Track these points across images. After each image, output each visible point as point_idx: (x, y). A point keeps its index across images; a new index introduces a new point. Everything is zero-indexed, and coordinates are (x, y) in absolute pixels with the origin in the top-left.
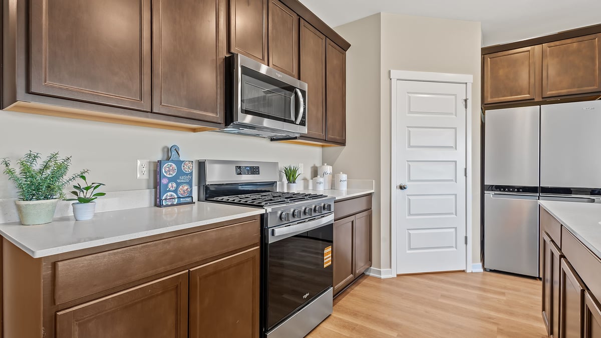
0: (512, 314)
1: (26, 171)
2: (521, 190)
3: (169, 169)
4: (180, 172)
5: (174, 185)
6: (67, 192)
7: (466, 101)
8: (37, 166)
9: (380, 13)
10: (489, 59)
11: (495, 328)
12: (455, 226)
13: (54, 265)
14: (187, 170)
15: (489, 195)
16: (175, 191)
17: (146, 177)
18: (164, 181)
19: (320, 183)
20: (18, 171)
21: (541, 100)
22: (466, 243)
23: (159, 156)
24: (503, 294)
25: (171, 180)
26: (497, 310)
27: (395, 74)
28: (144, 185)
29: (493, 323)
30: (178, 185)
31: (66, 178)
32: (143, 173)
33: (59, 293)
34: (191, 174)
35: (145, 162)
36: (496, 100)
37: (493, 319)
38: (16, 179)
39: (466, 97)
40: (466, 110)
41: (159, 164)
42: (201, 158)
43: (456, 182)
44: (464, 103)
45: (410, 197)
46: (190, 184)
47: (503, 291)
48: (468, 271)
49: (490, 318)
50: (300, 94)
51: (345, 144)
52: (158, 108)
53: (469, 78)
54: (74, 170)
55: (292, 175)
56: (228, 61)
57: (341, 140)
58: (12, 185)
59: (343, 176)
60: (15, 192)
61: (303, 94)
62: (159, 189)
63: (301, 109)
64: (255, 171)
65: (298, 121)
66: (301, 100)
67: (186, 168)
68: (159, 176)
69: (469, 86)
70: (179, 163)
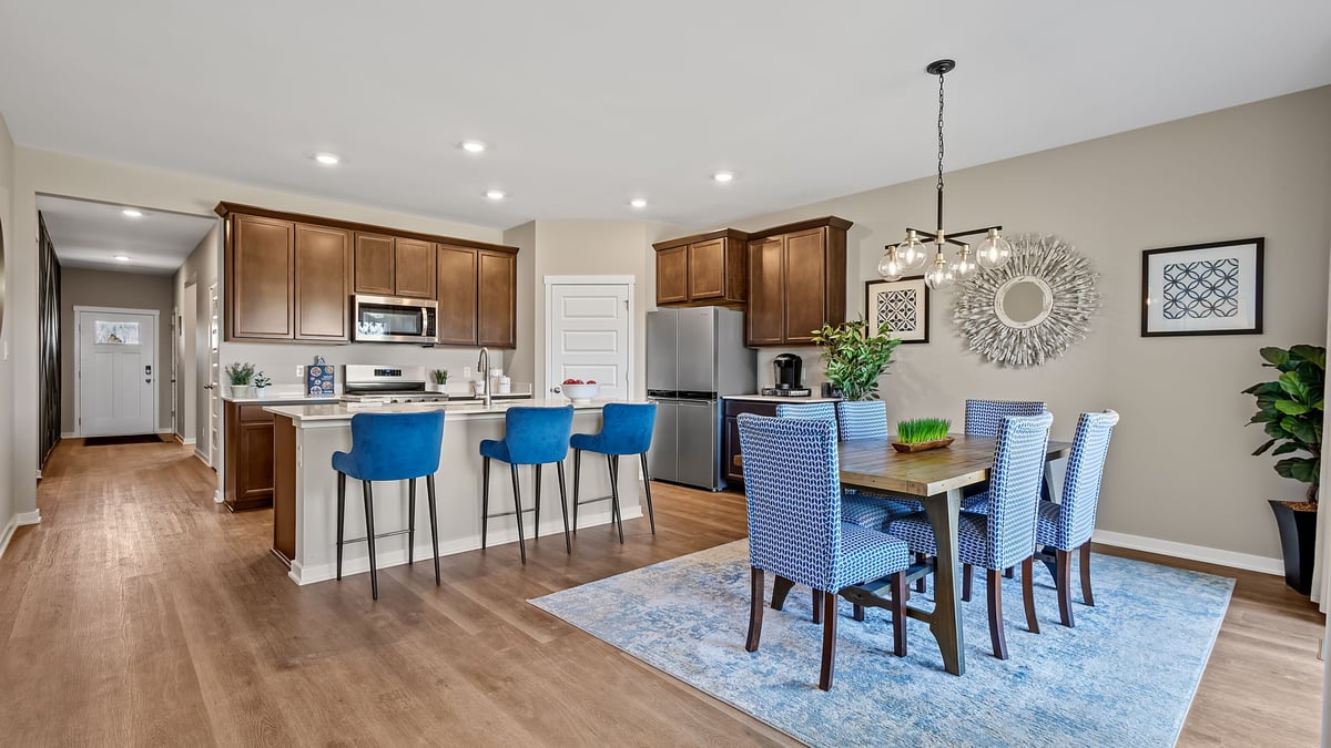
1: (234, 371)
3: (316, 372)
4: (324, 373)
5: (320, 381)
6: (253, 383)
7: (627, 302)
8: (240, 369)
9: (534, 221)
13: (240, 407)
14: (330, 372)
16: (320, 386)
17: (302, 375)
18: (312, 379)
20: (231, 371)
23: (311, 363)
25: (316, 378)
28: (302, 381)
30: (323, 381)
31: (253, 375)
32: (300, 372)
33: (242, 418)
34: (333, 374)
35: (302, 367)
36: (669, 299)
38: (231, 376)
40: (629, 312)
41: (310, 368)
42: (344, 364)
46: (332, 381)
50: (424, 312)
51: (514, 348)
52: (298, 337)
53: (630, 279)
54: (256, 371)
55: (440, 378)
56: (352, 299)
57: (508, 344)
58: (229, 377)
59: (507, 380)
60: (230, 381)
61: (431, 311)
62: (309, 384)
63: (425, 323)
64: (396, 373)
65: (424, 333)
66: (425, 316)
67: (328, 371)
68: (310, 375)
69: (632, 287)
70: (323, 368)
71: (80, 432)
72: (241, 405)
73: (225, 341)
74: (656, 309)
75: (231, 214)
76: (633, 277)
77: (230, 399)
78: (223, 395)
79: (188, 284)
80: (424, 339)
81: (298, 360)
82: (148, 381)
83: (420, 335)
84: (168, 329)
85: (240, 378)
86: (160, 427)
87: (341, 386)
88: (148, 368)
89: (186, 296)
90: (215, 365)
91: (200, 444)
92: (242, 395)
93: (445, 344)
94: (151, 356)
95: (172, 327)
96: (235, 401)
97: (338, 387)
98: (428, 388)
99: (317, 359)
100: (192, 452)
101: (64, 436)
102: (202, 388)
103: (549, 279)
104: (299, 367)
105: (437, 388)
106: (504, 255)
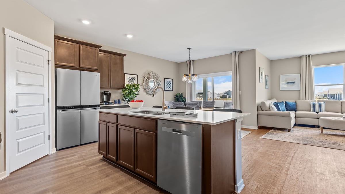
0: (84, 159)
2: (74, 108)
7: (48, 61)
10: (57, 42)
11: (85, 166)
12: (43, 131)
15: (59, 112)
21: (79, 68)
22: (49, 139)
24: (74, 155)
26: (79, 161)
29: (82, 165)
37: (81, 164)
39: (49, 58)
40: (49, 66)
43: (44, 106)
44: (48, 62)
45: (18, 118)
47: (73, 154)
48: (50, 154)
49: (80, 164)
69: (50, 53)
76: (51, 48)
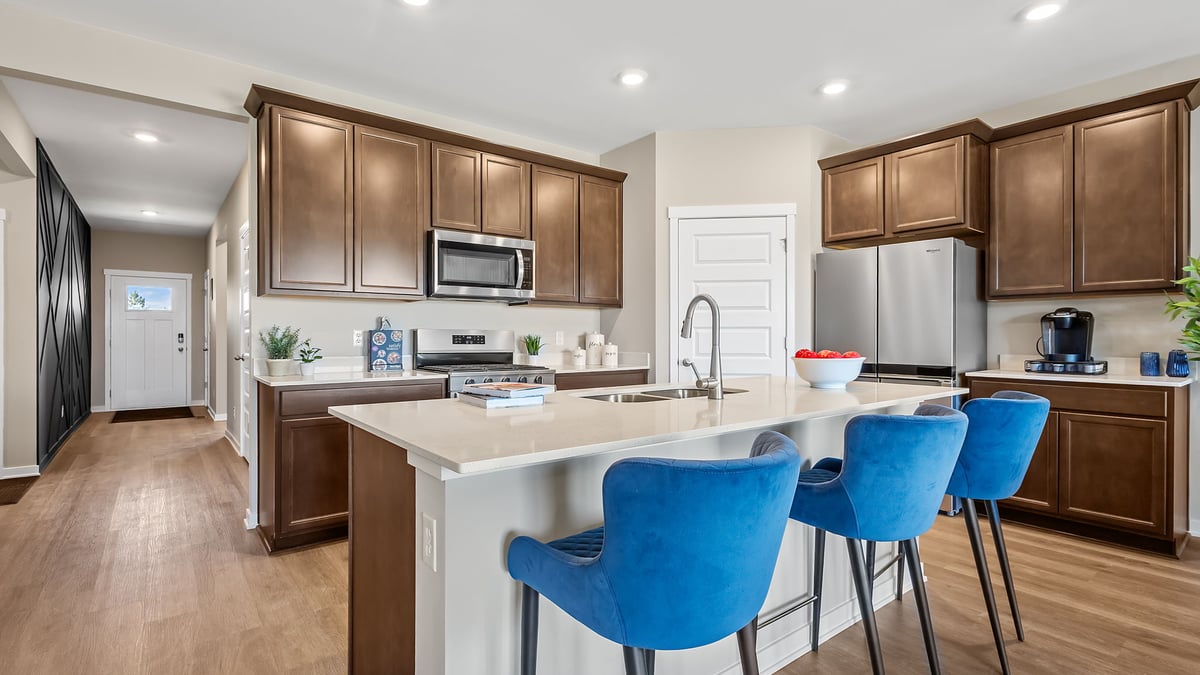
1: (272, 339)
3: (379, 339)
4: (389, 341)
5: (384, 353)
6: (296, 354)
7: (785, 240)
8: (279, 335)
9: (654, 134)
13: (281, 393)
14: (397, 339)
16: (385, 358)
17: (361, 344)
18: (375, 349)
19: (578, 356)
20: (267, 339)
23: (373, 327)
25: (380, 348)
27: (674, 212)
28: (360, 351)
30: (388, 352)
31: (297, 344)
32: (358, 340)
33: (283, 409)
34: (401, 342)
35: (360, 332)
36: (839, 236)
38: (266, 345)
39: (786, 235)
40: (784, 255)
41: (371, 333)
42: (414, 328)
43: (771, 356)
44: (783, 244)
46: (400, 351)
50: (520, 255)
51: (620, 306)
52: (359, 288)
53: (790, 208)
54: (301, 339)
55: (532, 346)
56: (429, 236)
57: (611, 300)
58: (264, 348)
59: (612, 348)
60: (265, 353)
61: (527, 253)
62: (370, 355)
63: (521, 271)
64: (479, 340)
65: (519, 285)
66: (521, 262)
67: (395, 337)
68: (370, 342)
69: (792, 221)
70: (388, 333)
71: (112, 405)
72: (281, 390)
73: (258, 295)
74: (821, 250)
75: (267, 106)
76: (794, 205)
77: (265, 379)
78: (257, 374)
79: (219, 242)
80: (516, 293)
81: (355, 321)
82: (181, 350)
83: (514, 287)
84: (200, 295)
85: (279, 349)
86: (193, 398)
87: (410, 357)
88: (181, 336)
89: (217, 254)
90: (248, 331)
91: (231, 423)
92: (282, 376)
93: (540, 301)
94: (184, 324)
95: (204, 291)
96: (273, 384)
97: (407, 360)
98: (516, 361)
99: (380, 322)
100: (222, 432)
101: (94, 409)
102: (234, 359)
103: (675, 212)
104: (356, 332)
105: (526, 359)
106: (610, 183)
